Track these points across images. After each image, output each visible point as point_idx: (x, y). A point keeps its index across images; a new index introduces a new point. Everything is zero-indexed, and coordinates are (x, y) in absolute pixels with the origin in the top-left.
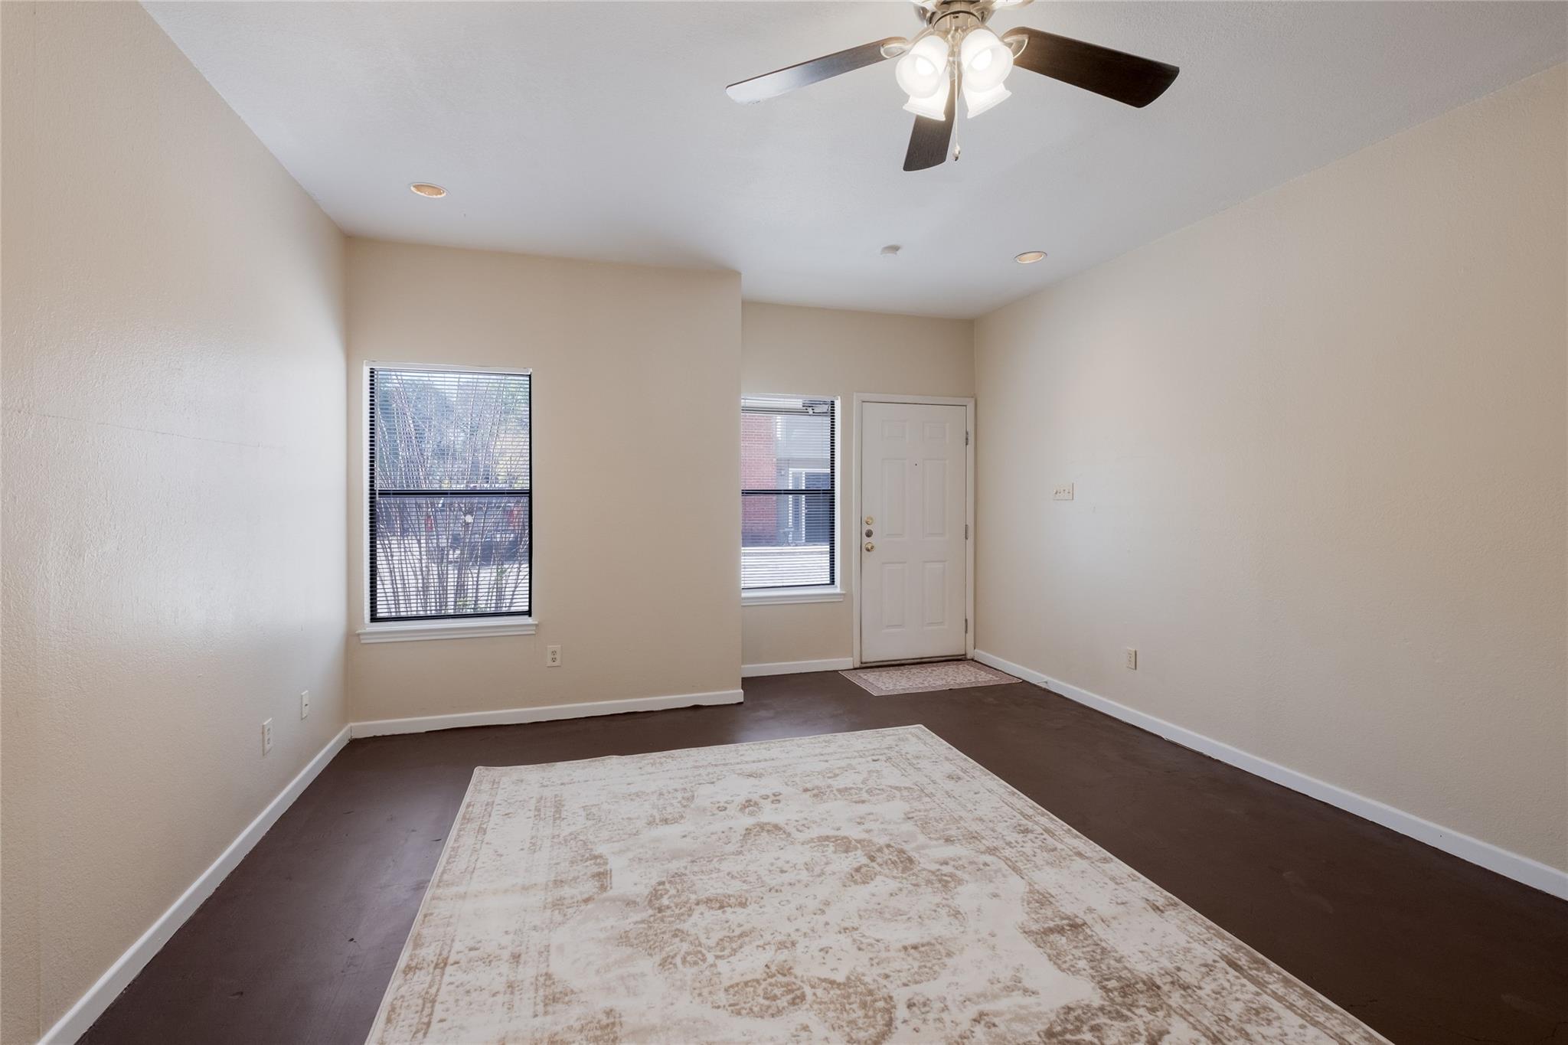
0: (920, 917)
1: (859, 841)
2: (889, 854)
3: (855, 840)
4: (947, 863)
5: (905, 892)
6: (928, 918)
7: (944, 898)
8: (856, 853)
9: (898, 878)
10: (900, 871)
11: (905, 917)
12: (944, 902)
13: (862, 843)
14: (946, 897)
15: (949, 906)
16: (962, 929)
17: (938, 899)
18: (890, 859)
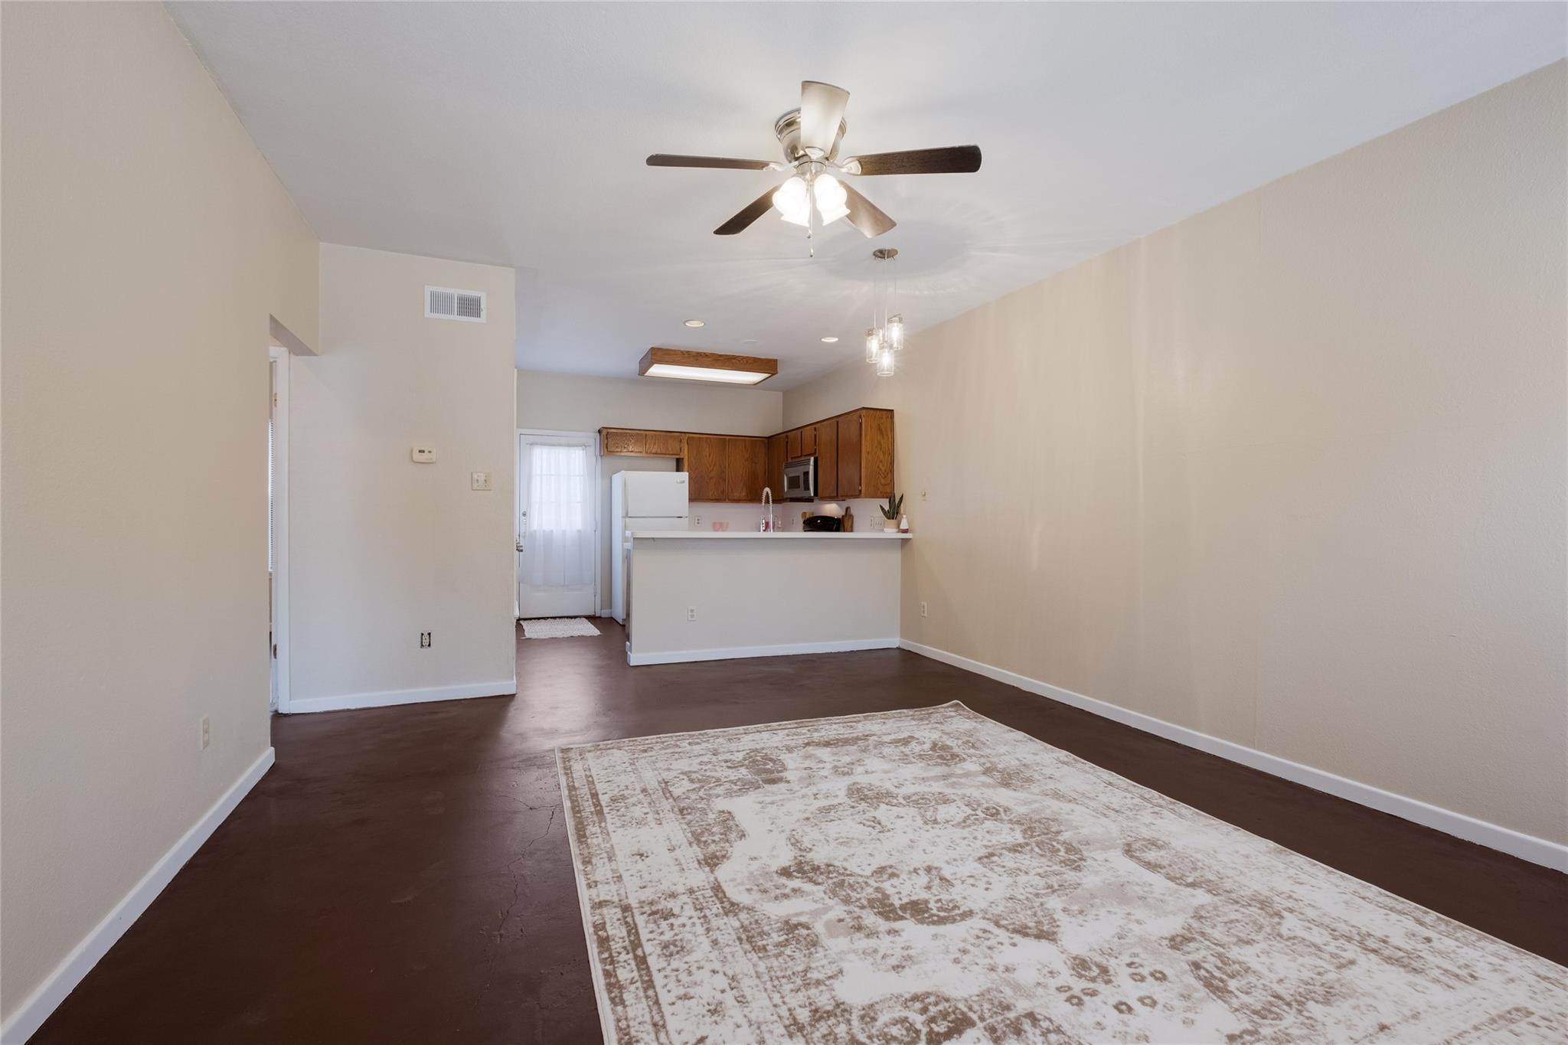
0: (828, 841)
1: (902, 918)
2: (860, 899)
3: (906, 919)
4: (794, 891)
5: (841, 858)
6: (820, 841)
7: (804, 856)
8: (900, 902)
9: (848, 875)
10: (846, 882)
11: (841, 840)
12: (804, 854)
13: (897, 917)
14: (802, 858)
15: (800, 850)
16: (794, 833)
17: (809, 856)
18: (858, 893)
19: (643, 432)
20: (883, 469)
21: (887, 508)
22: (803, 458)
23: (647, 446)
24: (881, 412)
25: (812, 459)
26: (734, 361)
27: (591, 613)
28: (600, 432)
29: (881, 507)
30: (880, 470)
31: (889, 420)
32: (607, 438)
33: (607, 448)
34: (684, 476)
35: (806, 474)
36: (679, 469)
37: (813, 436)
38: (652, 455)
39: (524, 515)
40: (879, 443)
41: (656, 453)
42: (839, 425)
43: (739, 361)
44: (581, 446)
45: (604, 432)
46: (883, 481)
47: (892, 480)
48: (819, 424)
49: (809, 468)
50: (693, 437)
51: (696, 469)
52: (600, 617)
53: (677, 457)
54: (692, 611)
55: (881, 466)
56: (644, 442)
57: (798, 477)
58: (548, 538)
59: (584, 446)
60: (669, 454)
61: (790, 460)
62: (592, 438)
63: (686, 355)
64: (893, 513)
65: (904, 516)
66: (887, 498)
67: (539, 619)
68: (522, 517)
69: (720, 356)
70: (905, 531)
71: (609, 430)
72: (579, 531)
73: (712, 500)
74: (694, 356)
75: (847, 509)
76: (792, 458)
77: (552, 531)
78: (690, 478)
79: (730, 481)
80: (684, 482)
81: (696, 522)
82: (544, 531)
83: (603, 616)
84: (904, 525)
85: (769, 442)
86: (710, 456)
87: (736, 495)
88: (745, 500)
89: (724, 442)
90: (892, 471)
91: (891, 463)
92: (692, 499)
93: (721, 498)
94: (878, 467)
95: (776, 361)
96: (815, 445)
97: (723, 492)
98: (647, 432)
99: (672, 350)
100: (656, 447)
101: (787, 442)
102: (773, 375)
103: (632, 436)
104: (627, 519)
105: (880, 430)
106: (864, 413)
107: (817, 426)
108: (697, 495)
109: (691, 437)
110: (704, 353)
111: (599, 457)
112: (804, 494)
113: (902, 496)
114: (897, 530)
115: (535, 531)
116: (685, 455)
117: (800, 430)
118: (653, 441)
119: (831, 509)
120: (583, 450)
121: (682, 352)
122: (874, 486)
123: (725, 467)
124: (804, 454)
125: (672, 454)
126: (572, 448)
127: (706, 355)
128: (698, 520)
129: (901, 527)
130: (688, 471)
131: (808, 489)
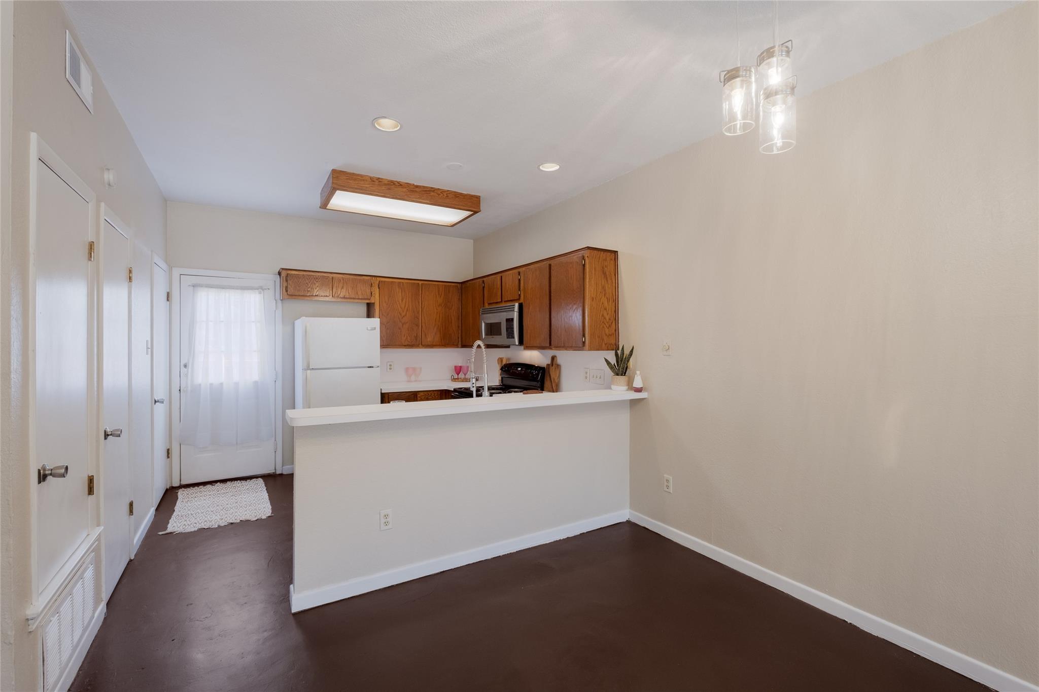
19: (329, 275)
20: (607, 318)
21: (613, 361)
22: (503, 304)
23: (334, 290)
24: (606, 253)
25: (517, 305)
26: (432, 194)
27: (269, 470)
28: (279, 274)
29: (606, 360)
30: (605, 318)
31: (612, 262)
32: (287, 281)
33: (287, 291)
34: (375, 322)
35: (510, 321)
36: (369, 315)
37: (517, 282)
38: (339, 300)
39: (185, 366)
40: (603, 287)
41: (344, 298)
42: (552, 267)
43: (439, 195)
44: (258, 289)
45: (284, 274)
46: (607, 331)
47: (617, 330)
48: (524, 269)
49: (514, 315)
50: (384, 281)
51: (388, 315)
52: (281, 475)
53: (368, 301)
54: (386, 516)
55: (605, 314)
56: (331, 286)
57: (500, 323)
58: (217, 392)
59: (261, 289)
60: (358, 299)
61: (487, 306)
62: (271, 281)
63: (377, 183)
64: (621, 367)
65: (638, 372)
66: (613, 350)
67: (204, 484)
68: (183, 370)
69: (417, 187)
70: (639, 390)
71: (289, 272)
72: (256, 383)
73: (405, 346)
74: (385, 184)
75: (553, 358)
76: (489, 304)
77: (222, 384)
78: (381, 323)
79: (424, 327)
80: (375, 329)
81: (389, 367)
82: (211, 385)
83: (285, 473)
84: (638, 383)
85: (463, 287)
86: (402, 301)
87: (429, 339)
88: (439, 345)
89: (418, 287)
90: (616, 320)
91: (615, 311)
92: (383, 346)
93: (415, 343)
94: (603, 315)
95: (478, 198)
96: (520, 290)
97: (416, 338)
98: (335, 275)
99: (358, 175)
100: (344, 290)
101: (484, 287)
102: (475, 212)
103: (316, 278)
104: (309, 371)
105: (604, 273)
106: (586, 253)
107: (520, 270)
108: (389, 341)
109: (382, 281)
110: (398, 183)
111: (280, 303)
112: (507, 341)
113: (633, 347)
114: (626, 388)
115: (200, 385)
116: (376, 299)
117: (500, 275)
118: (341, 285)
119: (533, 357)
120: (260, 293)
121: (371, 178)
122: (599, 337)
123: (418, 313)
124: (503, 300)
125: (361, 299)
126: (246, 291)
127: (400, 185)
128: (390, 365)
129: (635, 385)
130: (379, 318)
131: (513, 337)
